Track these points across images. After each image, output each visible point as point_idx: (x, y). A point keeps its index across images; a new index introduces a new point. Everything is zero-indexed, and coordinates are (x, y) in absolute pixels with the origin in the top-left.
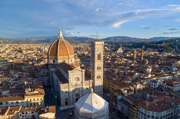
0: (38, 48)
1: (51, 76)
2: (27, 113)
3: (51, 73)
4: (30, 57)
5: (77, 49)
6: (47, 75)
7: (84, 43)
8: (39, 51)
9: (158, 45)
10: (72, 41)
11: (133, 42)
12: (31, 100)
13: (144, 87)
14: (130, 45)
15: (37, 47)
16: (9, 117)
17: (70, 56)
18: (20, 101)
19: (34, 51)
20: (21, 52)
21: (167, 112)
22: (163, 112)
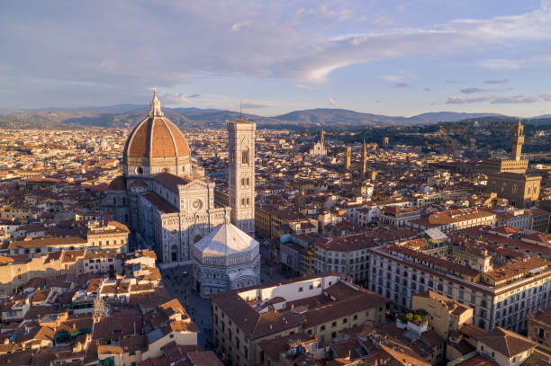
0: (75, 142)
1: (134, 205)
2: (98, 261)
3: (134, 199)
4: (62, 167)
5: (197, 145)
6: (124, 203)
7: (219, 128)
8: (84, 151)
9: (426, 135)
10: (182, 123)
11: (363, 126)
12: (100, 243)
13: (340, 219)
14: (353, 134)
15: (72, 139)
16: (66, 266)
17: (180, 158)
18: (77, 246)
19: (68, 152)
20: (29, 152)
21: (363, 253)
22: (354, 253)
